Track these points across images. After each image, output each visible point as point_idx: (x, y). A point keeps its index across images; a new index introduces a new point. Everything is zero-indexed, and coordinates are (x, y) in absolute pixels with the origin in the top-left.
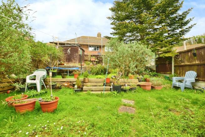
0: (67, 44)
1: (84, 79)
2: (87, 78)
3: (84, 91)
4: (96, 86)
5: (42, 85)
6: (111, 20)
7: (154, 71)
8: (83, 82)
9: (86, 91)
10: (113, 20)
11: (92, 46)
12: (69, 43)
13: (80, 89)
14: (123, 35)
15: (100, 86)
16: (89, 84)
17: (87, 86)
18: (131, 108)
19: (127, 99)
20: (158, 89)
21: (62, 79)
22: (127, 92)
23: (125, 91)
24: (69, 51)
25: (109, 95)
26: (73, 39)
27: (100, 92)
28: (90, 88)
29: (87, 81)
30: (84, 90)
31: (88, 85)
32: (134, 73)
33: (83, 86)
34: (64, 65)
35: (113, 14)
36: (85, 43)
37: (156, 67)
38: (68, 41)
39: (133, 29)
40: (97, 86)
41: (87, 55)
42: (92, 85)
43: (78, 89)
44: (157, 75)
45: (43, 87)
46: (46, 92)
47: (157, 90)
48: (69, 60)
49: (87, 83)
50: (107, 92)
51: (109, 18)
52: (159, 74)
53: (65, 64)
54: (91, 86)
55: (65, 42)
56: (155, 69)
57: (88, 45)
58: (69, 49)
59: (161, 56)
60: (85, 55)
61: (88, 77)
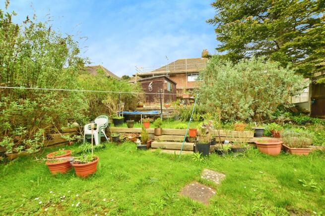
0: (155, 75)
1: (156, 129)
2: (159, 129)
3: (153, 148)
4: (172, 141)
5: (101, 137)
6: (214, 24)
7: (307, 113)
8: (153, 134)
9: (155, 148)
10: (218, 24)
11: (193, 73)
12: (158, 72)
13: (146, 145)
14: (240, 47)
15: (179, 141)
16: (162, 138)
17: (159, 141)
18: (210, 189)
19: (215, 169)
20: (297, 154)
21: (127, 128)
22: (224, 155)
23: (219, 153)
24: (150, 86)
25: (187, 159)
26: (163, 67)
27: (172, 152)
28: (162, 145)
29: (159, 132)
30: (152, 146)
31: (160, 139)
32: (250, 119)
33: (154, 140)
34: (142, 106)
35: (219, 12)
36: (181, 71)
37: (313, 106)
38: (157, 70)
39: (255, 32)
40: (174, 141)
41: (181, 90)
42: (166, 139)
43: (143, 145)
44: (311, 122)
45: (103, 140)
46: (104, 147)
47: (296, 156)
48: (150, 99)
49: (159, 137)
50: (187, 152)
51: (210, 21)
52: (317, 119)
53: (144, 106)
54: (164, 141)
55: (152, 73)
56: (309, 109)
57: (185, 73)
58: (151, 83)
59: (319, 81)
60: (178, 90)
61: (161, 126)
